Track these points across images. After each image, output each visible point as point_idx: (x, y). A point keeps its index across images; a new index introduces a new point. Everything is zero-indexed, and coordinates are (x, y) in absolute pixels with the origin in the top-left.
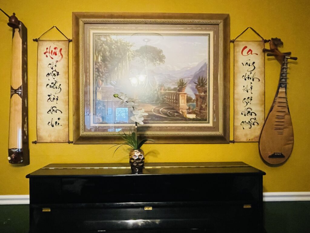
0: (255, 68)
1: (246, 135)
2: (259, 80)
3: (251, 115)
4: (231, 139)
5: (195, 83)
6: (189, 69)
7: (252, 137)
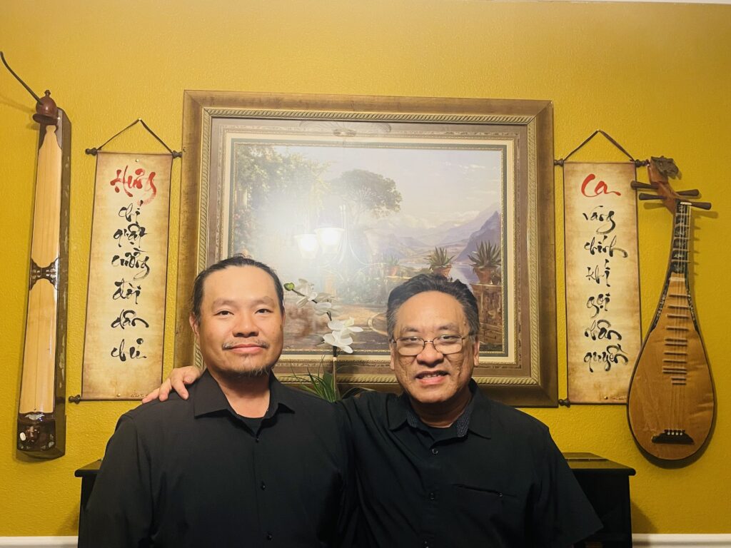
0: (614, 225)
1: (598, 387)
2: (626, 255)
3: (609, 337)
4: (562, 395)
5: (473, 259)
6: (456, 225)
7: (613, 393)
